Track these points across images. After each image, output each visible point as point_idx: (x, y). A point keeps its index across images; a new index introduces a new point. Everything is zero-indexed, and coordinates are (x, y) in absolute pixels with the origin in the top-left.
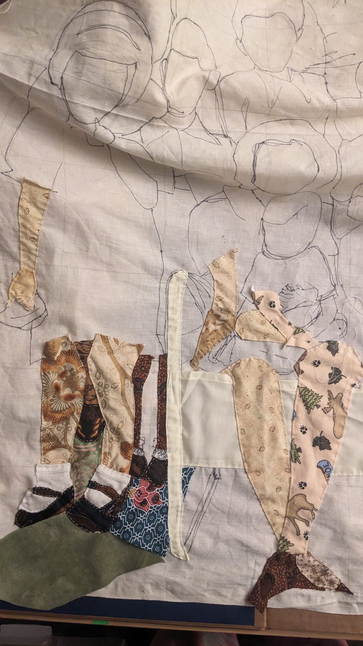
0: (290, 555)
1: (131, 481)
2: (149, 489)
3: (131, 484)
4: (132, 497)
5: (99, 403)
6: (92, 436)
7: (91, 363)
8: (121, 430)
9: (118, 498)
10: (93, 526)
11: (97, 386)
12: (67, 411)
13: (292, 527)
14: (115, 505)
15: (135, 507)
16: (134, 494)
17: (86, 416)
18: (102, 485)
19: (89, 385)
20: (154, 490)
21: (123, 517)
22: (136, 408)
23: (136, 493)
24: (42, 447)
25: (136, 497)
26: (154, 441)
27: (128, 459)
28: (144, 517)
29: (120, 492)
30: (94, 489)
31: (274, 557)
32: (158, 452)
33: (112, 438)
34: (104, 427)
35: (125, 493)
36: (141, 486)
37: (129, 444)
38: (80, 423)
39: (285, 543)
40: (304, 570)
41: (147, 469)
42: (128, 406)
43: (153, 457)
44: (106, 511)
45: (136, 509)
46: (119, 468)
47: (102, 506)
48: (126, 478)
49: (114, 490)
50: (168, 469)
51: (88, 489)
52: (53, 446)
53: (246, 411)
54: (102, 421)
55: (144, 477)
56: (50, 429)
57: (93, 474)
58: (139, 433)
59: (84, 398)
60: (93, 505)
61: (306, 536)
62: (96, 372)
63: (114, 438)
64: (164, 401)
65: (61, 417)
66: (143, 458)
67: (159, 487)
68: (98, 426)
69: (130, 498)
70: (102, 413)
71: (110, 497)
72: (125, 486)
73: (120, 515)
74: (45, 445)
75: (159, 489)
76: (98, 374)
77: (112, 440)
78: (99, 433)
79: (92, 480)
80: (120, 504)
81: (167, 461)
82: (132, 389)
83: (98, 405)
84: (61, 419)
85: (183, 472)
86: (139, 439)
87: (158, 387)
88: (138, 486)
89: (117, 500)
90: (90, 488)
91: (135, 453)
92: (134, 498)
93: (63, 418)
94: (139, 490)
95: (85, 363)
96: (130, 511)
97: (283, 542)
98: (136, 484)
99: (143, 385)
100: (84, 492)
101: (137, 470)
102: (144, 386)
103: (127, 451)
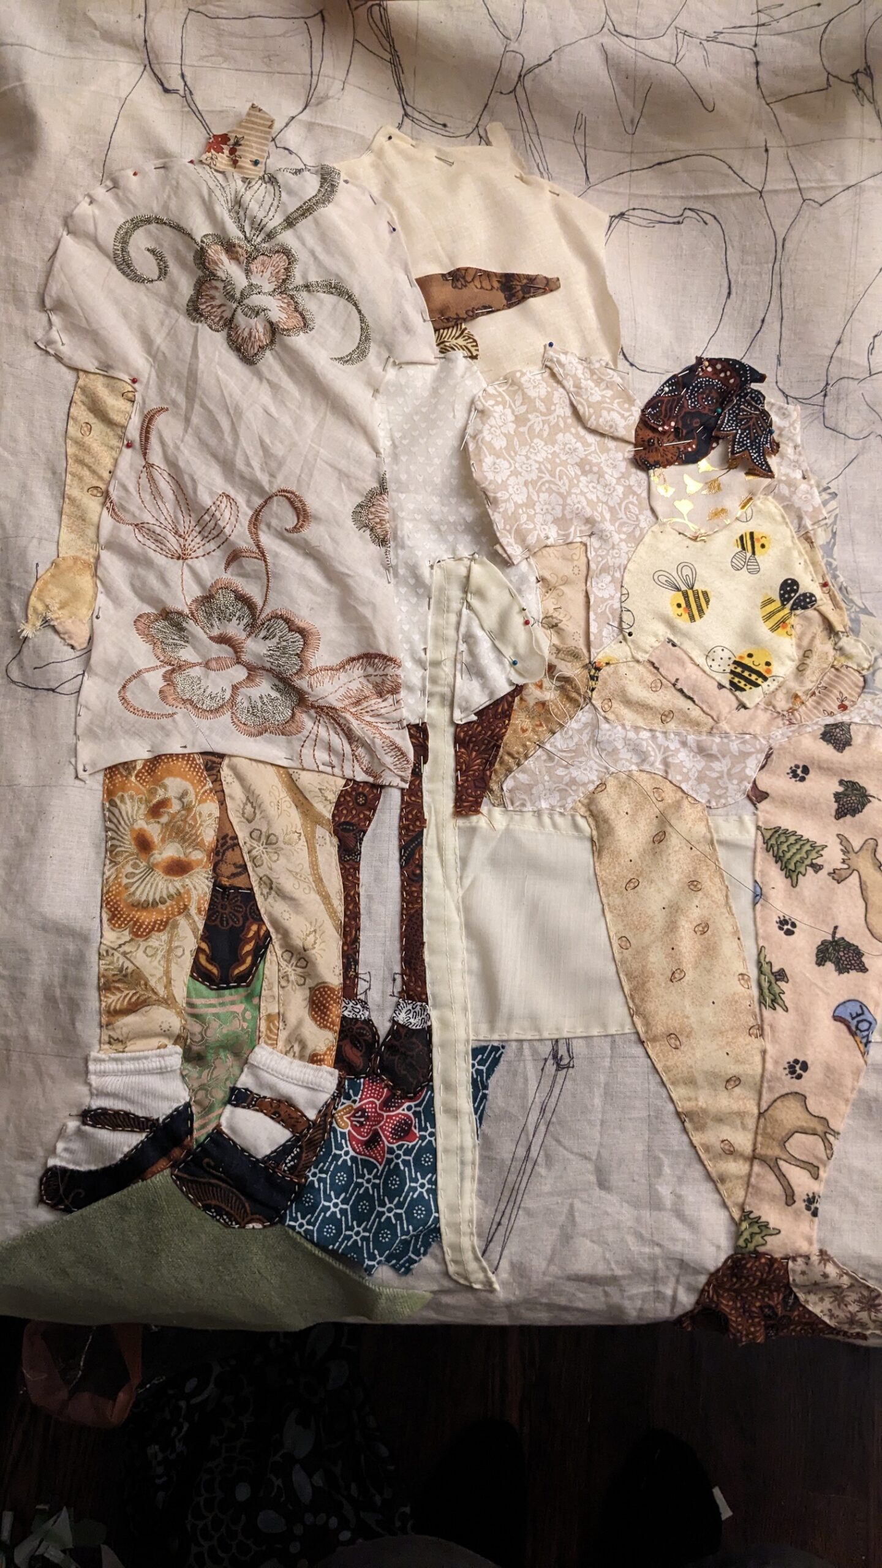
0: (772, 1261)
1: (340, 1085)
2: (387, 1105)
3: (341, 1092)
4: (344, 1125)
5: (254, 884)
6: (236, 972)
7: (229, 779)
8: (313, 952)
9: (309, 1129)
10: (244, 1206)
11: (247, 839)
12: (172, 906)
13: (771, 1184)
14: (300, 1147)
15: (352, 1153)
16: (348, 1118)
17: (222, 917)
18: (265, 1097)
19: (227, 835)
20: (398, 1108)
21: (320, 1180)
22: (345, 898)
23: (354, 1116)
24: (104, 1004)
25: (353, 1126)
26: (394, 980)
27: (330, 1029)
28: (375, 1177)
29: (312, 1115)
30: (244, 1107)
31: (729, 1268)
32: (405, 1010)
33: (286, 977)
34: (266, 947)
35: (325, 1115)
36: (367, 1098)
37: (332, 990)
38: (204, 938)
39: (756, 1229)
40: (812, 1298)
41: (379, 1053)
42: (327, 893)
43: (394, 1022)
44: (278, 1164)
45: (353, 1159)
46: (308, 1052)
47: (268, 1152)
48: (328, 1078)
49: (297, 1110)
50: (435, 1050)
51: (229, 1108)
52: (133, 1000)
53: (630, 896)
54: (262, 933)
55: (372, 1076)
56: (124, 954)
57: (242, 1071)
58: (357, 962)
59: (214, 870)
60: (243, 1150)
61: (813, 1207)
62: (245, 804)
63: (292, 978)
64: (417, 881)
65: (155, 922)
66: (368, 1022)
67: (411, 1099)
68: (252, 944)
69: (339, 1129)
70: (262, 911)
71: (286, 1127)
72: (325, 1097)
73: (314, 1175)
74: (110, 1001)
75: (412, 1104)
76: (249, 807)
77: (288, 981)
78: (255, 964)
79: (239, 1085)
80: (312, 1144)
81: (430, 1027)
82: (334, 851)
83: (251, 889)
84: (153, 927)
85: (474, 1058)
86: (357, 976)
87: (401, 848)
88: (357, 1098)
89: (306, 1135)
90: (235, 1106)
91: (346, 1013)
92: (350, 1128)
93: (160, 925)
94: (360, 1109)
95: (217, 780)
96: (339, 1163)
97: (750, 1224)
98: (351, 1092)
99: (362, 840)
100: (220, 1115)
101: (355, 1056)
102: (364, 843)
103: (327, 1008)
